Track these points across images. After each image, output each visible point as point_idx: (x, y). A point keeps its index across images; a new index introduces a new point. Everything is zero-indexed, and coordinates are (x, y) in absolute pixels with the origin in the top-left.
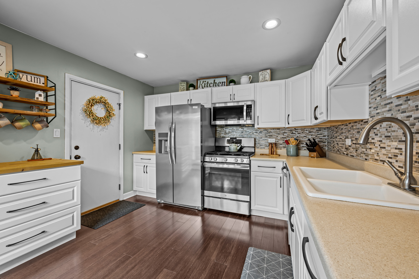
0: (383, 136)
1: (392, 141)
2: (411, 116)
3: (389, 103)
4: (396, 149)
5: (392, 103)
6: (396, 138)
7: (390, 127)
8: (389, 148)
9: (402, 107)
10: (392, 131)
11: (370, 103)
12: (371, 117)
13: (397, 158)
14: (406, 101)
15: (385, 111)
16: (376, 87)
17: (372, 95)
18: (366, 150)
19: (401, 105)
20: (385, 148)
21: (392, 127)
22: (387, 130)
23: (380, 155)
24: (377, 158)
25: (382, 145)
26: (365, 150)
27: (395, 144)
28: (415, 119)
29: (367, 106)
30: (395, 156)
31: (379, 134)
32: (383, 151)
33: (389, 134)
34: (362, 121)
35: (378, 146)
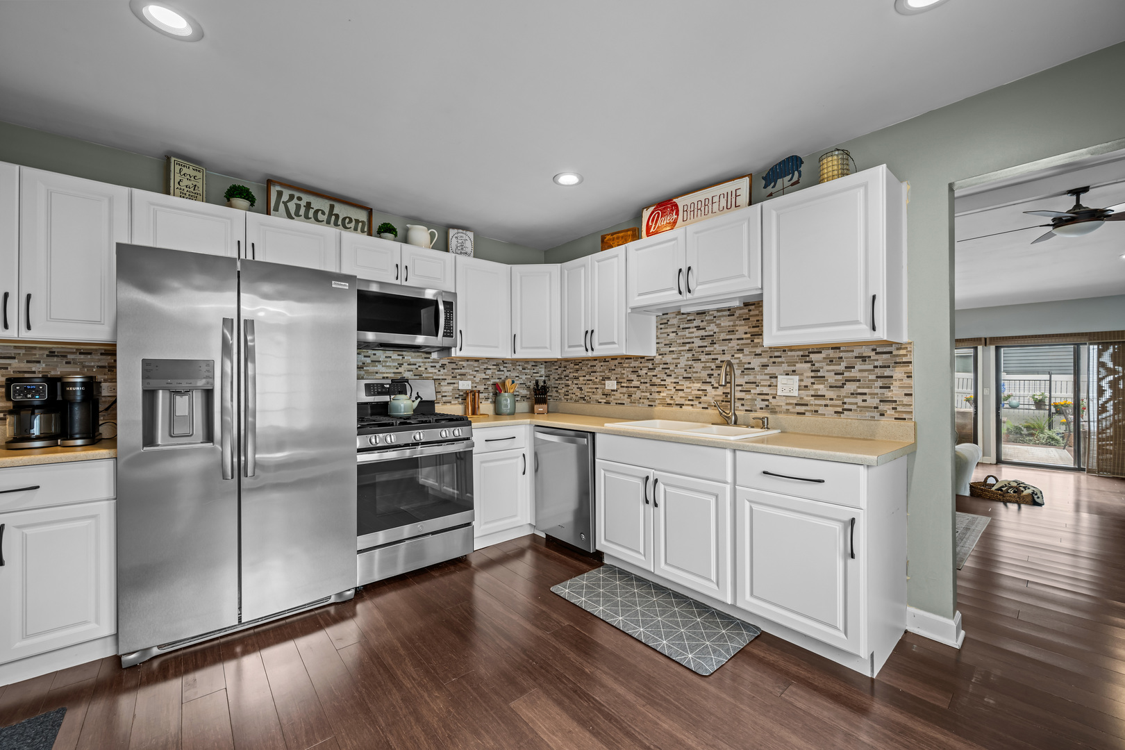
0: (681, 378)
1: (693, 383)
2: (717, 359)
3: (689, 343)
4: (699, 390)
5: (693, 343)
6: (698, 380)
7: (690, 368)
8: (689, 390)
9: (707, 349)
10: (694, 372)
11: (657, 338)
12: (659, 355)
13: (701, 400)
14: (711, 344)
15: (683, 351)
16: (668, 321)
17: (661, 329)
18: (651, 394)
19: (706, 347)
20: (683, 390)
21: (694, 368)
22: (686, 370)
23: (676, 399)
24: (672, 402)
25: (678, 388)
26: (648, 394)
27: (698, 385)
28: (721, 362)
29: (654, 341)
30: (696, 397)
31: (673, 375)
32: (681, 393)
33: (690, 375)
34: (643, 358)
35: (672, 388)
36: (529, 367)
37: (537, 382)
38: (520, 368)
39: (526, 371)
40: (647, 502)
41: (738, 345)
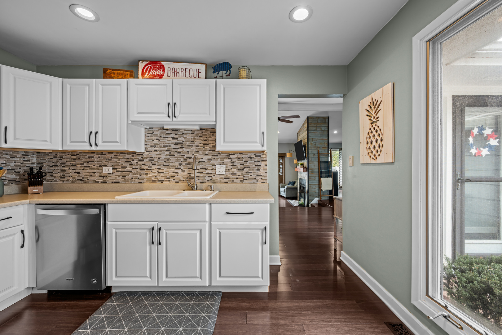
0: (162, 166)
1: (170, 168)
2: (185, 156)
3: (168, 146)
4: (173, 172)
5: (170, 146)
6: (173, 167)
7: (168, 160)
8: (167, 173)
9: (178, 150)
10: (170, 163)
11: (146, 141)
12: (147, 152)
13: (175, 178)
14: (181, 147)
15: (163, 150)
16: (154, 132)
17: (148, 136)
18: (141, 175)
19: (178, 149)
20: (163, 173)
21: (170, 160)
22: (165, 161)
23: (159, 178)
24: (156, 180)
25: (160, 171)
26: (138, 176)
27: (173, 170)
28: (187, 157)
29: (143, 143)
30: (172, 176)
31: (157, 164)
32: (162, 174)
33: (168, 164)
34: (135, 153)
35: (156, 172)
36: (19, 156)
37: (31, 169)
38: (8, 157)
39: (15, 159)
40: (153, 243)
41: (196, 149)
